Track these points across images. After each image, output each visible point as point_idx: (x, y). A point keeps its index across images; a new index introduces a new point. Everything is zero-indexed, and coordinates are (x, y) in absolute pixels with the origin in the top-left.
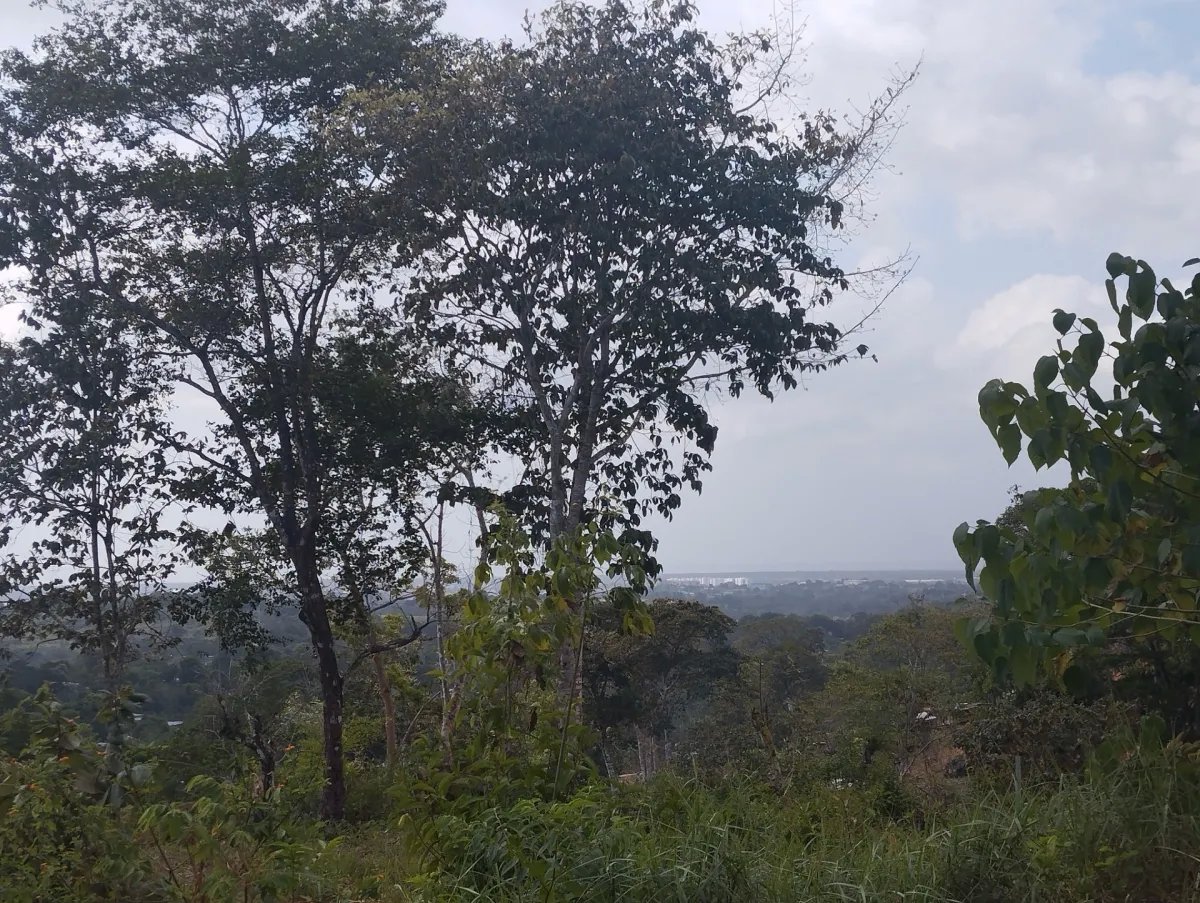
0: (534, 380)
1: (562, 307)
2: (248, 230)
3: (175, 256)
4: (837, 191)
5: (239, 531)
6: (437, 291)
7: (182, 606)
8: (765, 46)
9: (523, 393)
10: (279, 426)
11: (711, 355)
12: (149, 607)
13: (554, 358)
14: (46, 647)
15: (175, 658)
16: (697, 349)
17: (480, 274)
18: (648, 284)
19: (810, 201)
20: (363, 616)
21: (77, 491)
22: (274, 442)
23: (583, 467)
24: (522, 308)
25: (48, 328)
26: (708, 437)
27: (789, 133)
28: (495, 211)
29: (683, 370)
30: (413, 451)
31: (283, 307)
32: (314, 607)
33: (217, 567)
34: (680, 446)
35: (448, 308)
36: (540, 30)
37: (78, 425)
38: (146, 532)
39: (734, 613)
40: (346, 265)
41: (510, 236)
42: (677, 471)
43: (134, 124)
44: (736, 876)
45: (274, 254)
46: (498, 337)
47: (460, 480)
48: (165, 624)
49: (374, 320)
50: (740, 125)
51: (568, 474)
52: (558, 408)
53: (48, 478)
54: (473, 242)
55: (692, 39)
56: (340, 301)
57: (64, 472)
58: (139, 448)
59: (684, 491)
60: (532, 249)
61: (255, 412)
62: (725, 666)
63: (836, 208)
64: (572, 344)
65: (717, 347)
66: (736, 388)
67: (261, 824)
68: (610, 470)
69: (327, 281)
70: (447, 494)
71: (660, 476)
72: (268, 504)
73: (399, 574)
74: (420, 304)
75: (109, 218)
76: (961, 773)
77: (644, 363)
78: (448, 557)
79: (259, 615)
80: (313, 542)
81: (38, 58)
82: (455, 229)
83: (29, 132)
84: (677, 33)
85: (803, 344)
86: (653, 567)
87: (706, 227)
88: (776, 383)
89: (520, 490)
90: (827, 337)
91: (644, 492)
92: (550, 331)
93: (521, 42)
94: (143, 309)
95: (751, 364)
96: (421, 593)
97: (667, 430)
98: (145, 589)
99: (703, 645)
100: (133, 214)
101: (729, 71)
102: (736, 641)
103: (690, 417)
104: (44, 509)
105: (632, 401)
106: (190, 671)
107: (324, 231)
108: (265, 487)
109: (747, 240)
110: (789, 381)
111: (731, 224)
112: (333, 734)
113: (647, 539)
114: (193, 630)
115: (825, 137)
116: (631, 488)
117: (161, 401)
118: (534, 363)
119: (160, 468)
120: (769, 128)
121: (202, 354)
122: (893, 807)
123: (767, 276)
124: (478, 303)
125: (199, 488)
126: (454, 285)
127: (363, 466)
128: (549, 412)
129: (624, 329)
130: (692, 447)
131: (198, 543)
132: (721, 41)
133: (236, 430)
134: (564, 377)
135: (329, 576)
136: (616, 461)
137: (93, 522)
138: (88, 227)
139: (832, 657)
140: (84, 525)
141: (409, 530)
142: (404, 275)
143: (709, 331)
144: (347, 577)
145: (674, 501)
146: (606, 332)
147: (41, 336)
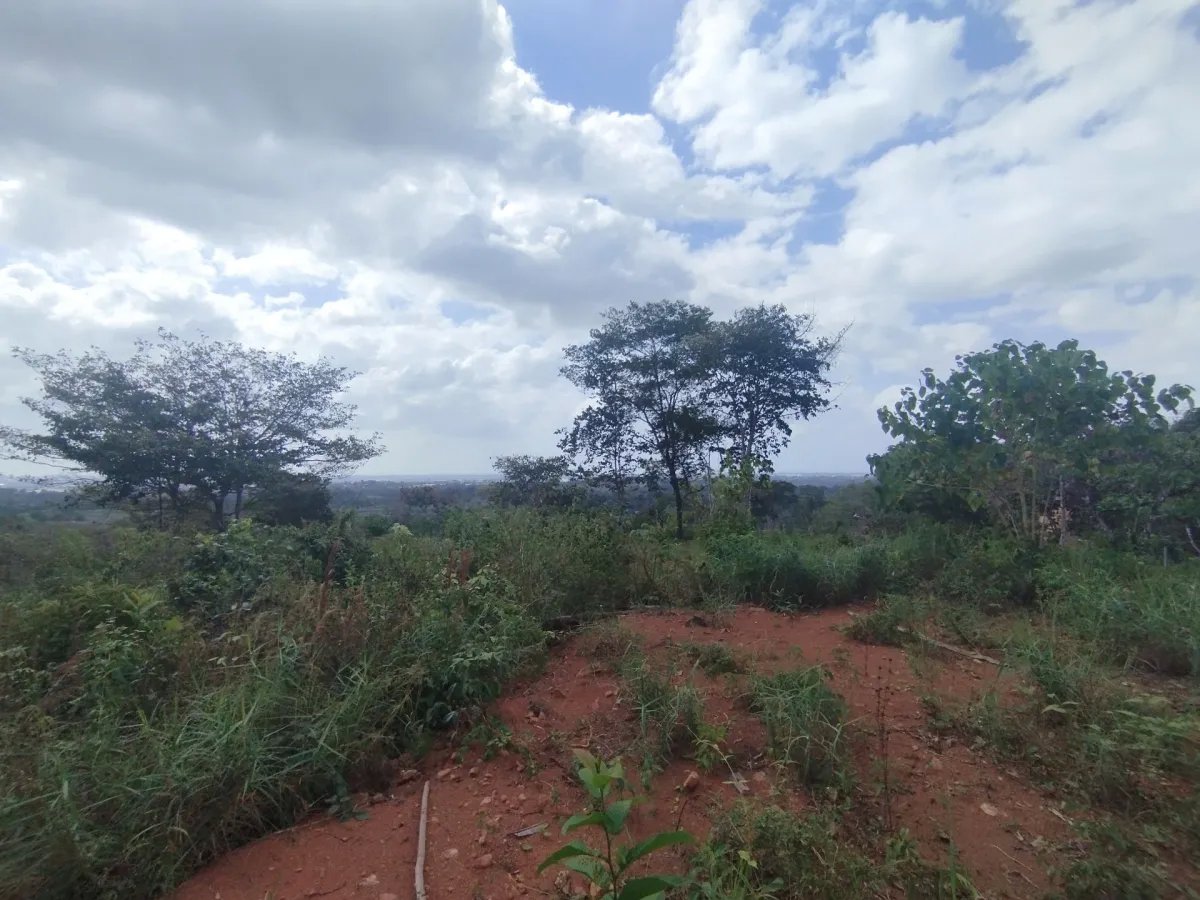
0: (737, 416)
1: (745, 395)
2: (656, 377)
3: (638, 385)
4: (828, 360)
5: (654, 459)
6: (709, 391)
7: (638, 479)
8: (806, 318)
9: (733, 420)
10: (664, 431)
11: (789, 408)
12: (629, 480)
13: (742, 410)
14: (603, 490)
15: (637, 494)
16: (785, 407)
17: (722, 386)
18: (770, 388)
19: (820, 363)
20: (688, 484)
21: (610, 448)
22: (663, 435)
23: (751, 441)
24: (734, 395)
25: (604, 404)
26: (789, 432)
27: (814, 344)
28: (727, 369)
29: (781, 413)
30: (701, 437)
31: (666, 398)
32: (674, 481)
33: (648, 469)
34: (780, 435)
35: (712, 396)
36: (739, 316)
37: (611, 431)
38: (629, 460)
39: (797, 485)
40: (683, 385)
41: (730, 376)
42: (780, 442)
43: (627, 350)
44: (795, 557)
45: (664, 383)
46: (726, 404)
47: (715, 446)
48: (634, 484)
49: (691, 401)
50: (800, 342)
51: (747, 443)
52: (744, 424)
53: (603, 445)
54: (719, 377)
55: (786, 317)
56: (681, 396)
57: (608, 443)
58: (626, 437)
59: (782, 448)
60: (737, 379)
61: (658, 427)
62: (794, 499)
63: (828, 365)
64: (748, 406)
65: (791, 406)
66: (797, 418)
67: (660, 539)
68: (759, 442)
69: (678, 390)
70: (712, 449)
71: (774, 443)
72: (661, 452)
73: (698, 472)
74: (703, 396)
75: (619, 374)
76: (867, 533)
77: (770, 411)
78: (712, 466)
79: (659, 483)
80: (674, 462)
81: (603, 332)
82: (714, 374)
83: (600, 352)
84: (780, 316)
85: (819, 404)
86: (772, 470)
87: (788, 371)
88: (809, 415)
89: (732, 448)
90: (826, 403)
91: (769, 448)
92: (741, 402)
93: (734, 320)
94: (628, 399)
95: (802, 411)
96: (704, 477)
97: (776, 430)
98: (629, 475)
99: (787, 494)
100: (625, 373)
101: (795, 326)
102: (797, 492)
103: (782, 426)
104: (602, 453)
105: (766, 422)
106: (640, 498)
107: (677, 376)
108: (661, 447)
109: (800, 375)
110: (814, 415)
111: (796, 370)
112: (680, 516)
113: (770, 462)
114: (641, 485)
115: (825, 344)
116: (765, 447)
117: (633, 424)
118: (737, 412)
119: (632, 442)
120: (808, 342)
121: (644, 411)
122: (845, 541)
123: (806, 386)
124: (721, 394)
125: (643, 448)
126: (714, 390)
127: (687, 441)
128: (741, 426)
129: (763, 402)
130: (785, 436)
131: (643, 462)
132: (793, 317)
133: (653, 431)
134: (746, 415)
135: (678, 472)
136: (760, 439)
137: (615, 456)
138: (615, 378)
139: (827, 497)
140: (612, 457)
141: (700, 459)
142: (699, 388)
143: (788, 402)
144: (683, 473)
145: (779, 451)
146: (758, 403)
147: (602, 407)
